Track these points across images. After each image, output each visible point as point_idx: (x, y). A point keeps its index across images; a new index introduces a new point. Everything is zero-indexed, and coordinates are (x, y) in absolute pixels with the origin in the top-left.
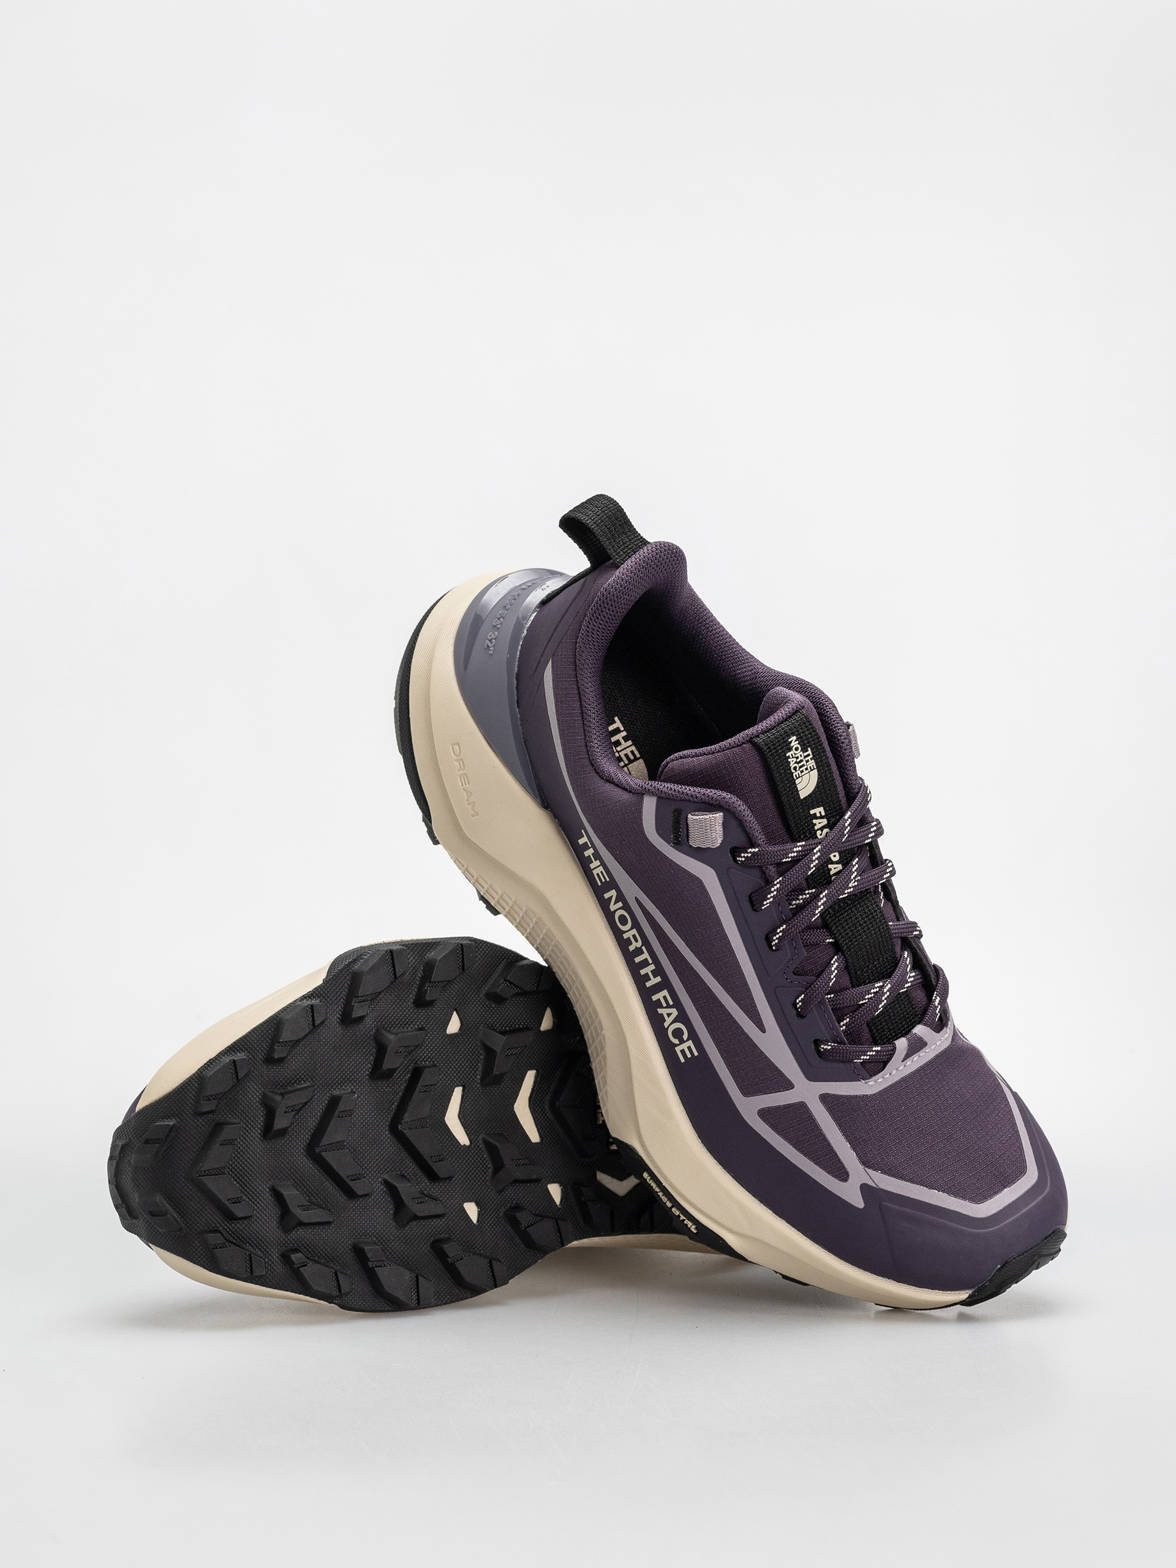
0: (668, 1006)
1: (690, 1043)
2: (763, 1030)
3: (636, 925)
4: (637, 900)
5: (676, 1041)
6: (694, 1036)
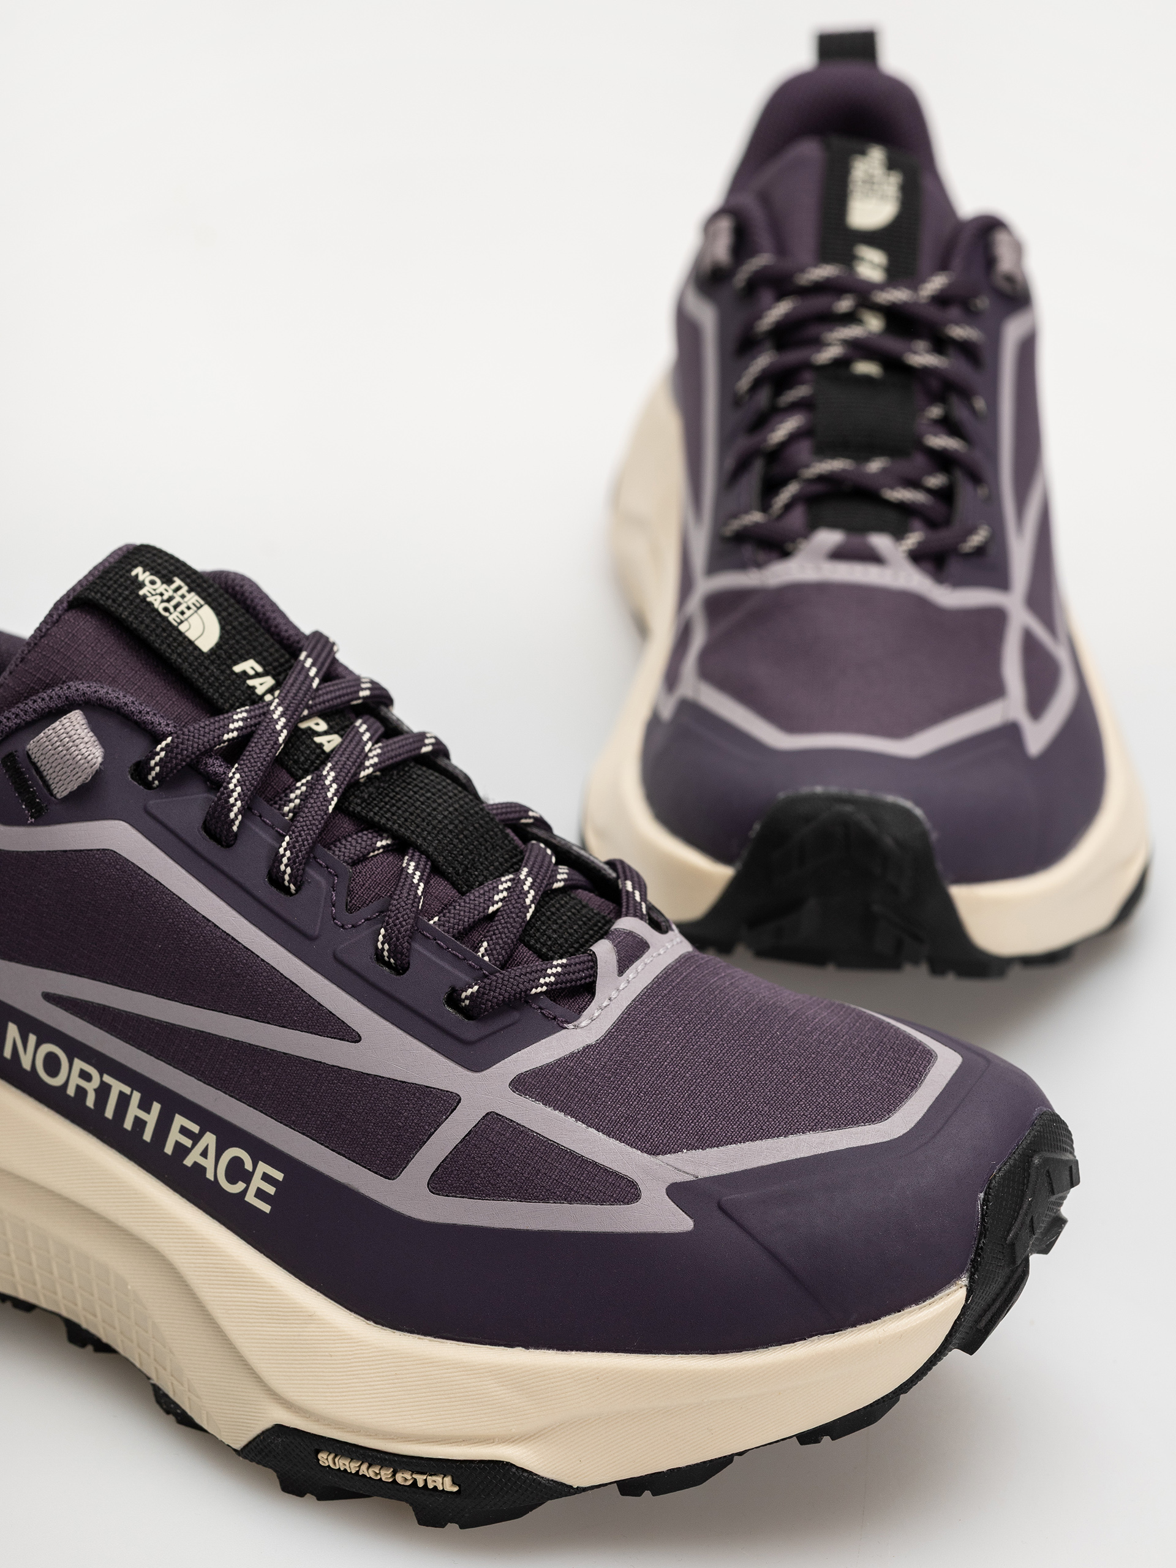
0: (196, 1138)
1: (263, 1167)
2: (355, 1038)
3: (75, 1049)
4: (48, 997)
5: (240, 1186)
6: (262, 1151)
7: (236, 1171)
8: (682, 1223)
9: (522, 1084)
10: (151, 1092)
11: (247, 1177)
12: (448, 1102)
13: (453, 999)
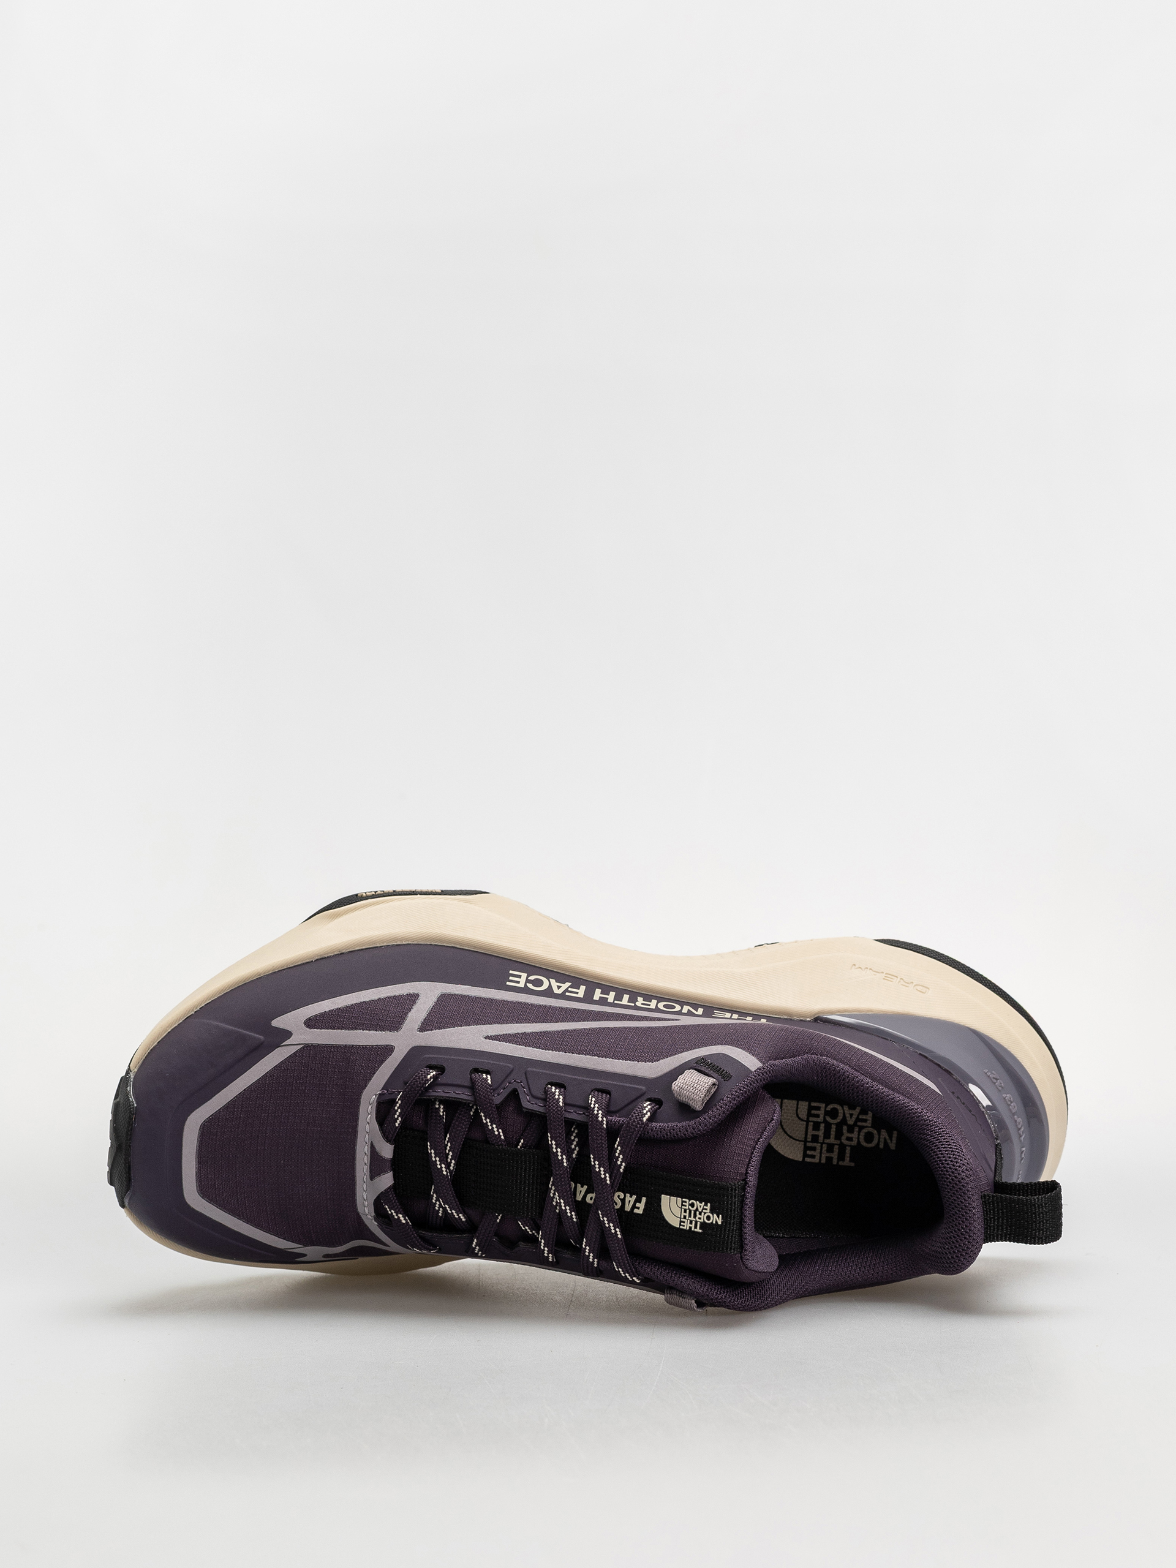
0: (567, 991)
1: (522, 985)
2: (487, 1037)
3: (653, 1010)
5: (532, 978)
6: (524, 991)
7: (537, 983)
8: (278, 1022)
9: (388, 1050)
10: (602, 1003)
11: (529, 981)
12: (423, 1028)
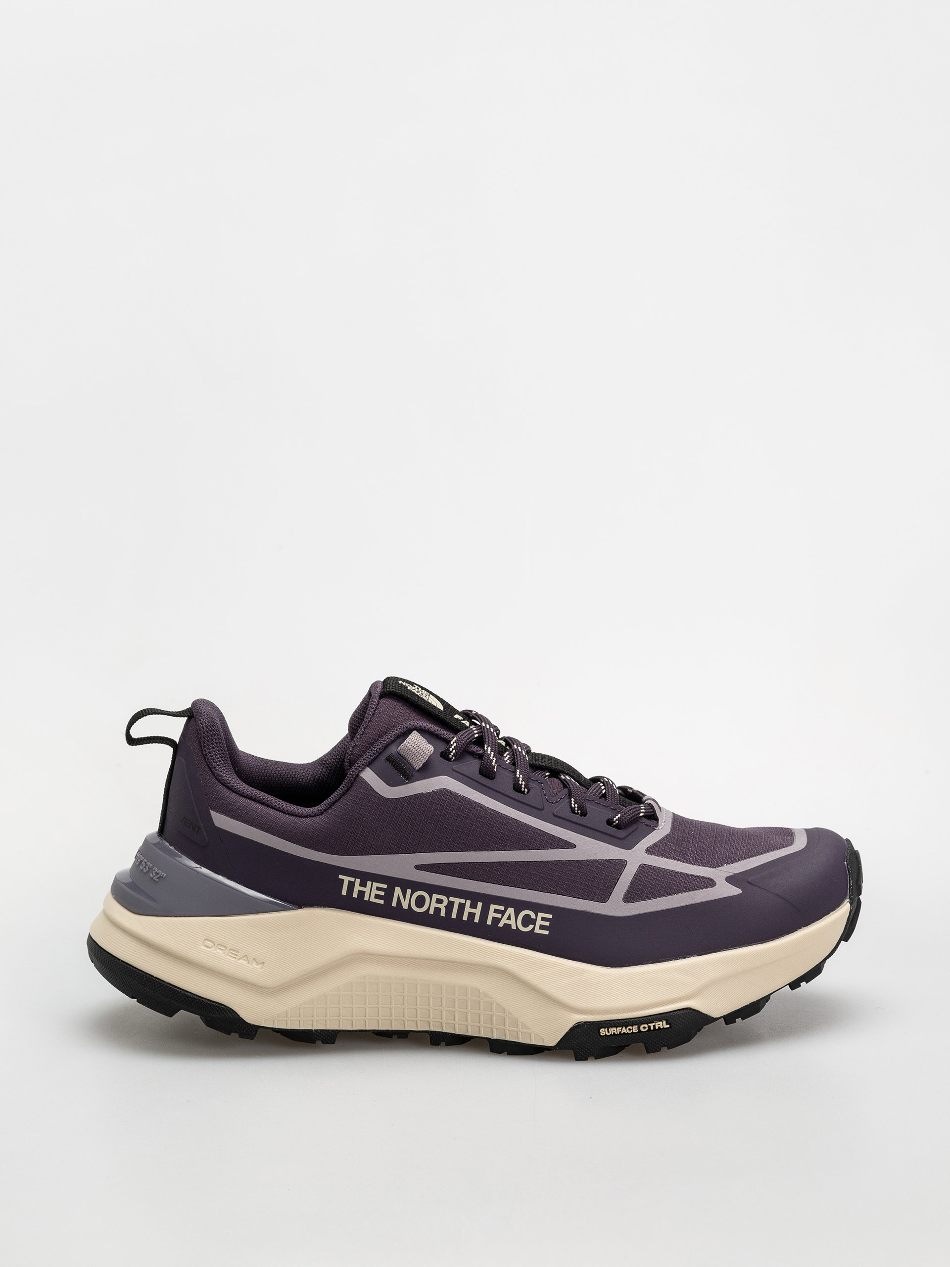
0: (503, 913)
1: (540, 915)
2: (572, 846)
4: (418, 867)
5: (531, 927)
6: (538, 908)
7: (527, 921)
8: (736, 891)
9: (650, 851)
10: (475, 898)
11: (534, 922)
12: (622, 864)
13: (610, 822)
